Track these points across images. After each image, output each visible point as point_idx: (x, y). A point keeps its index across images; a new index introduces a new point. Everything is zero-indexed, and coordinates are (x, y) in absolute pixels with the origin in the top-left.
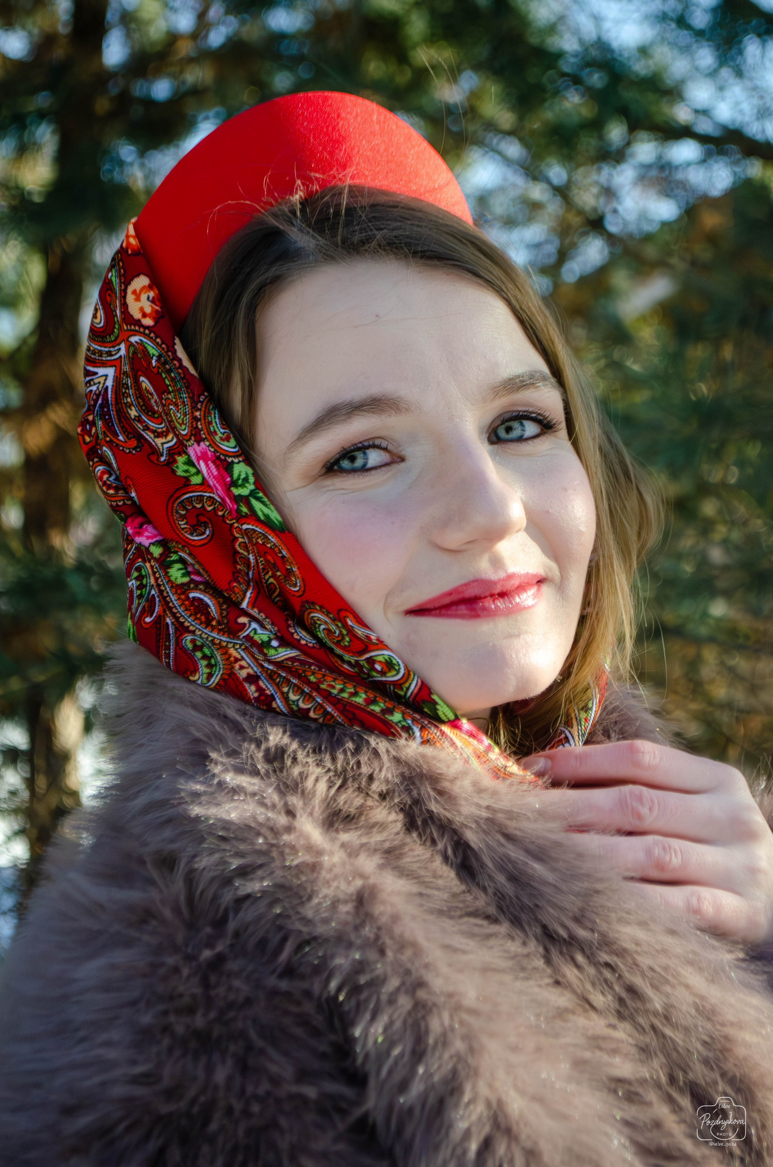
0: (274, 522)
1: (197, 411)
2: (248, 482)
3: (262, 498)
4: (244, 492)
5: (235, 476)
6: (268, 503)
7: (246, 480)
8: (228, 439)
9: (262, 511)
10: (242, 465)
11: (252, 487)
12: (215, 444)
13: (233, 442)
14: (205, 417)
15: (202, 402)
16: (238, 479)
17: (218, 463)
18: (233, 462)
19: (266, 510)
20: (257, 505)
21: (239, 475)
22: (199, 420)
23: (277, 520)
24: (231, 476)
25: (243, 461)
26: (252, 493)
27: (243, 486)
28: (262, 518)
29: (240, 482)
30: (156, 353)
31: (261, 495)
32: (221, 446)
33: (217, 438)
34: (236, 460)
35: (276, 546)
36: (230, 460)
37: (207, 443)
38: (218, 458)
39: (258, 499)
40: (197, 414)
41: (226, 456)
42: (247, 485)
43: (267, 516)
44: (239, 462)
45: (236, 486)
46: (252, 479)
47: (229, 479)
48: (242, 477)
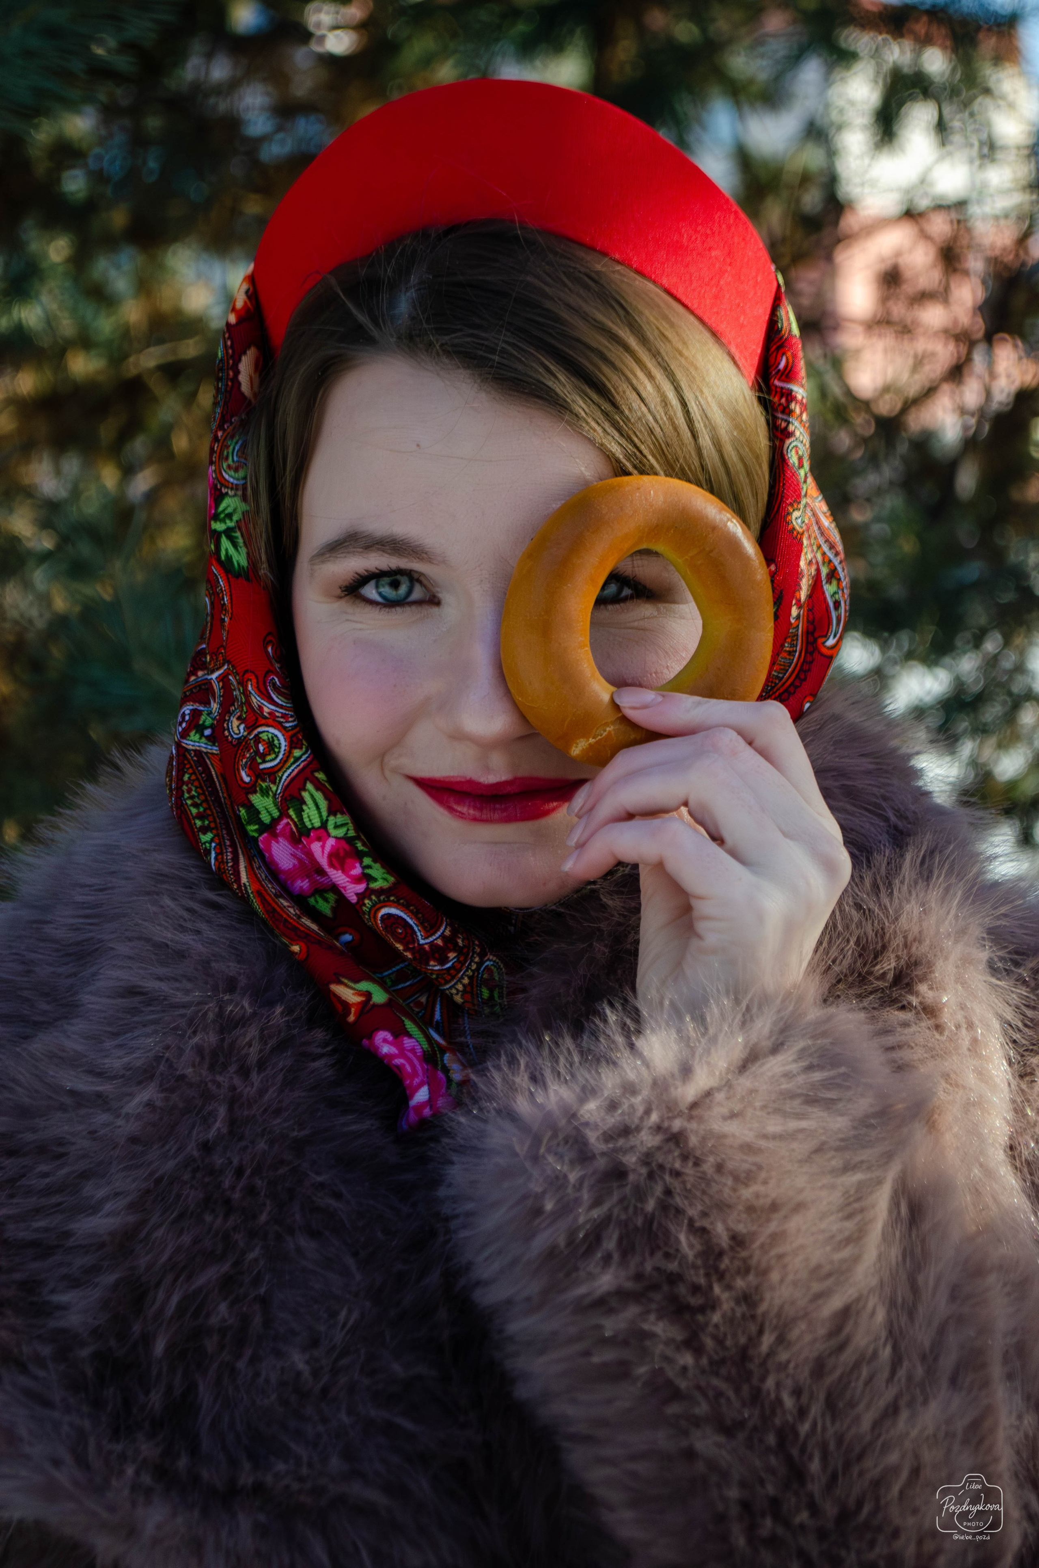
0: (232, 565)
1: (221, 430)
2: (231, 520)
3: (237, 538)
4: (220, 526)
5: (221, 508)
6: (240, 545)
7: (229, 516)
8: (235, 470)
9: (227, 550)
10: (235, 501)
11: (233, 524)
12: (220, 470)
14: (225, 439)
15: (231, 424)
16: (223, 512)
17: (212, 491)
18: (227, 494)
19: (232, 551)
20: (225, 543)
21: (226, 509)
22: (219, 440)
23: (239, 564)
24: (217, 507)
26: (228, 532)
27: (223, 521)
28: (223, 558)
29: (222, 516)
31: (236, 535)
32: (224, 474)
33: (226, 465)
34: (231, 493)
35: (220, 589)
36: (225, 491)
37: (213, 467)
38: (215, 486)
39: (230, 538)
40: (220, 433)
41: (222, 485)
42: (228, 521)
43: (230, 559)
44: (233, 498)
45: (216, 518)
46: (237, 517)
47: (213, 511)
48: (227, 512)
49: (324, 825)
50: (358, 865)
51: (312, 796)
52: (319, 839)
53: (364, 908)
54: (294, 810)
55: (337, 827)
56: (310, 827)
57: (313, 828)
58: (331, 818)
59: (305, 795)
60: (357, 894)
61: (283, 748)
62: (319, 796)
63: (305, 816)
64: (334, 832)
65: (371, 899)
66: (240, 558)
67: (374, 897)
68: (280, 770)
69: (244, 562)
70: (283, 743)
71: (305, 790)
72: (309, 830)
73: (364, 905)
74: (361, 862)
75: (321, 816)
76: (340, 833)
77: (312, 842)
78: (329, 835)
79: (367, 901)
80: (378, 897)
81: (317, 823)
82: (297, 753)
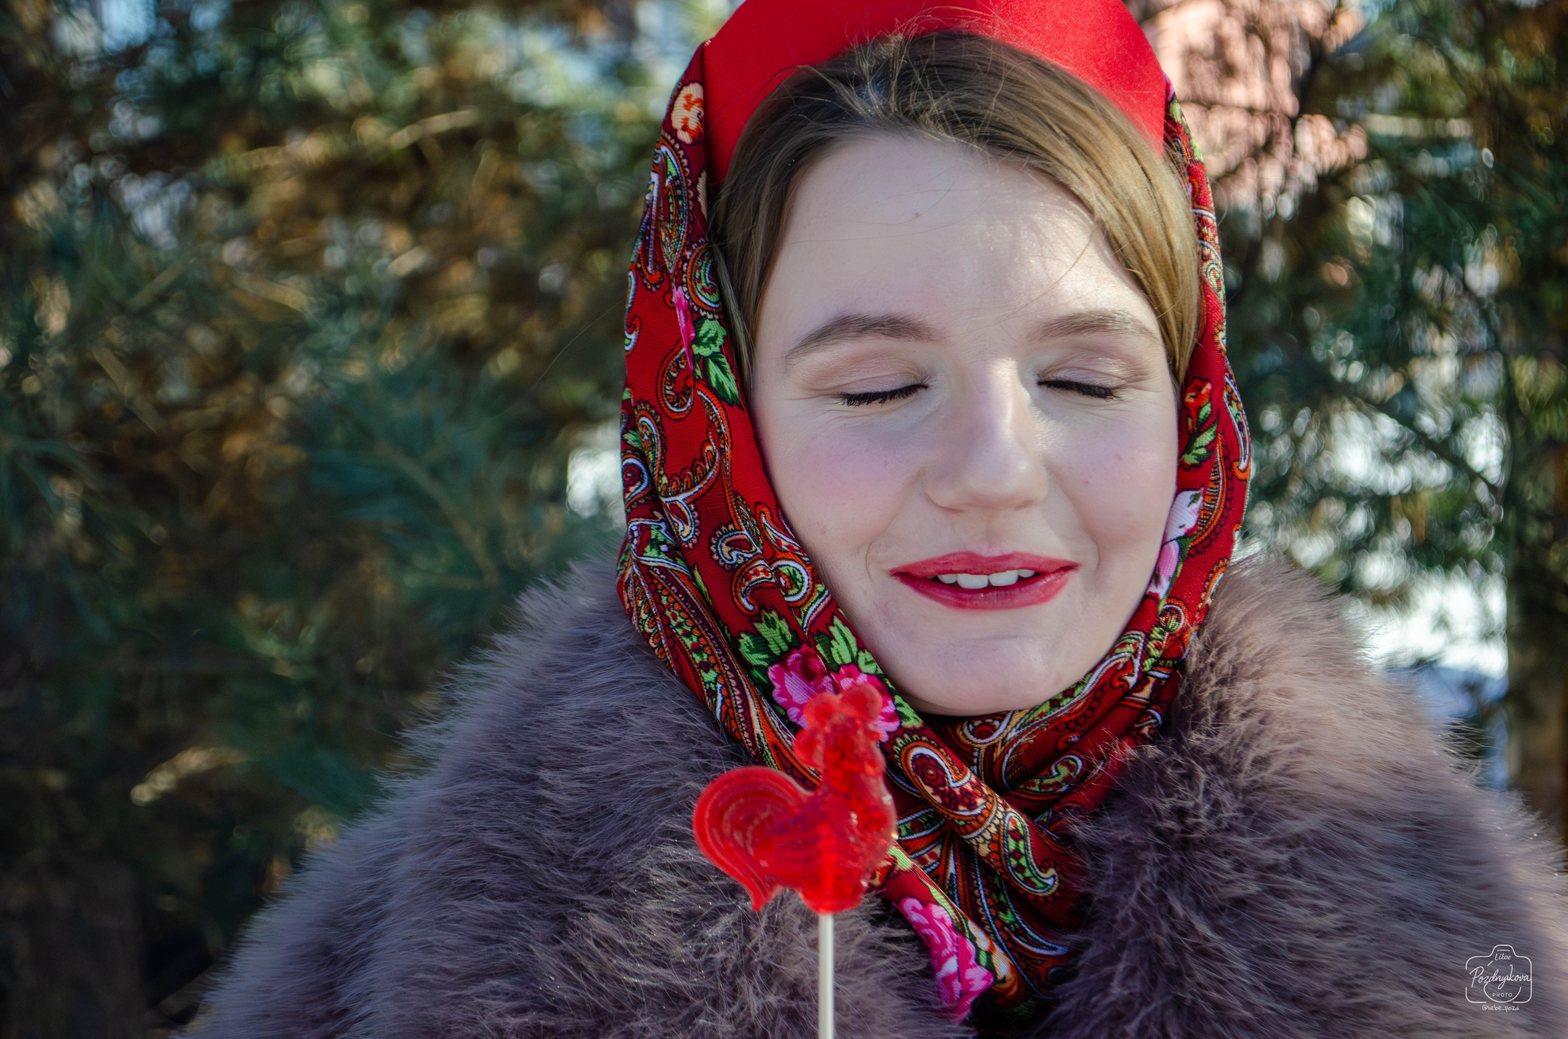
0: (725, 392)
1: (688, 250)
2: (714, 343)
3: (723, 363)
4: (705, 351)
5: (702, 333)
6: (729, 371)
7: (713, 340)
8: (711, 292)
9: (717, 378)
10: (716, 323)
11: (717, 349)
12: (694, 292)
13: (715, 298)
14: (695, 260)
15: (699, 245)
16: (705, 336)
17: (689, 314)
18: (706, 317)
19: (722, 377)
20: (713, 369)
21: (708, 333)
22: (687, 261)
23: (731, 392)
24: (697, 332)
25: (719, 320)
26: (714, 357)
27: (706, 345)
28: (714, 385)
29: (705, 340)
30: (674, 173)
31: (724, 360)
32: (699, 295)
33: (699, 287)
34: (710, 316)
35: (717, 420)
36: (703, 314)
37: (685, 289)
38: (691, 309)
39: (717, 363)
40: (688, 254)
41: (699, 308)
42: (711, 345)
43: (720, 385)
44: (714, 319)
45: (698, 344)
46: (720, 341)
47: (693, 335)
48: (709, 336)
49: (855, 661)
50: (890, 702)
51: (841, 631)
52: (849, 675)
53: (895, 748)
54: (822, 646)
55: (867, 663)
56: (839, 662)
57: (844, 665)
58: (861, 654)
59: (833, 630)
60: (889, 733)
61: (806, 583)
62: (847, 631)
63: (834, 651)
64: (865, 668)
65: (903, 738)
66: (730, 385)
67: (906, 736)
68: (803, 605)
69: (735, 390)
70: (806, 578)
71: (833, 625)
72: (839, 666)
73: (896, 744)
74: (893, 700)
75: (851, 652)
76: (871, 669)
77: (842, 678)
78: (860, 671)
79: (899, 741)
80: (911, 736)
81: (848, 659)
82: (820, 588)
